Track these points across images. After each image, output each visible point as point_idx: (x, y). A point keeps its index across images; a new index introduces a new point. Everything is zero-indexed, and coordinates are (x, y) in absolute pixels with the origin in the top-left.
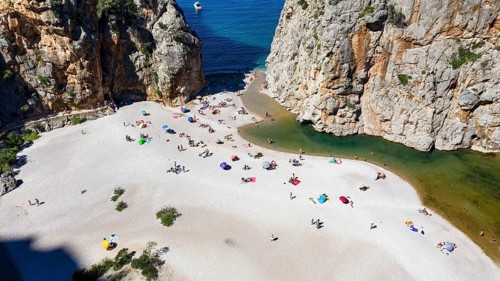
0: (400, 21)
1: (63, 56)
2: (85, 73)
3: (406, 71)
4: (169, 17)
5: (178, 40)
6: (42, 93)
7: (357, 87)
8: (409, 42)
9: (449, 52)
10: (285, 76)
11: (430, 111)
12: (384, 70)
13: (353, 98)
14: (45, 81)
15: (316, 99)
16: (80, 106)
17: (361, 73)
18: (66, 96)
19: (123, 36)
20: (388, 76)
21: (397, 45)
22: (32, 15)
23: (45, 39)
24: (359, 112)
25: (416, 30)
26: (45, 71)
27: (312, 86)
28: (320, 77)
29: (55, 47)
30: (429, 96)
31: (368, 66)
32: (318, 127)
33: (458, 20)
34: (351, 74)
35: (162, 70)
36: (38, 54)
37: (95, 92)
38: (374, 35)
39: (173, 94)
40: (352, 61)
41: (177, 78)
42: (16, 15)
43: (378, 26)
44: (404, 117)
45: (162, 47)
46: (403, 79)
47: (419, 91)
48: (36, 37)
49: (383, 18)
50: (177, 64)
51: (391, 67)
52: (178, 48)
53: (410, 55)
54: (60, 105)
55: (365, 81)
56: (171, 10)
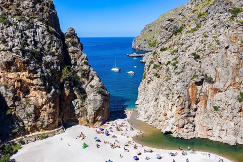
0: (210, 81)
1: (41, 101)
2: (51, 110)
3: (217, 104)
4: (95, 82)
5: (99, 93)
6: (25, 122)
7: (193, 113)
8: (216, 90)
9: (236, 95)
10: (151, 110)
11: (232, 124)
12: (206, 104)
13: (191, 119)
14: (29, 115)
15: (172, 120)
16: (45, 129)
17: (194, 106)
18: (39, 123)
19: (72, 91)
20: (208, 107)
21: (211, 92)
22: (29, 81)
23: (33, 93)
24: (194, 126)
25: (218, 85)
26: (30, 110)
27: (169, 114)
28: (174, 109)
29: (37, 97)
30: (230, 116)
31: (197, 102)
32: (175, 135)
33: (237, 80)
34: (189, 107)
35: (90, 109)
36: (28, 101)
37: (55, 121)
38: (199, 88)
39: (95, 121)
40: (189, 100)
41: (97, 112)
42: (20, 81)
43: (200, 83)
44: (219, 127)
45: (91, 96)
46: (216, 108)
47: (225, 114)
48: (28, 92)
49: (203, 80)
50: (98, 105)
51: (209, 102)
52: (99, 97)
53: (217, 96)
54: (34, 128)
55: (196, 110)
56: (96, 79)
